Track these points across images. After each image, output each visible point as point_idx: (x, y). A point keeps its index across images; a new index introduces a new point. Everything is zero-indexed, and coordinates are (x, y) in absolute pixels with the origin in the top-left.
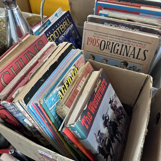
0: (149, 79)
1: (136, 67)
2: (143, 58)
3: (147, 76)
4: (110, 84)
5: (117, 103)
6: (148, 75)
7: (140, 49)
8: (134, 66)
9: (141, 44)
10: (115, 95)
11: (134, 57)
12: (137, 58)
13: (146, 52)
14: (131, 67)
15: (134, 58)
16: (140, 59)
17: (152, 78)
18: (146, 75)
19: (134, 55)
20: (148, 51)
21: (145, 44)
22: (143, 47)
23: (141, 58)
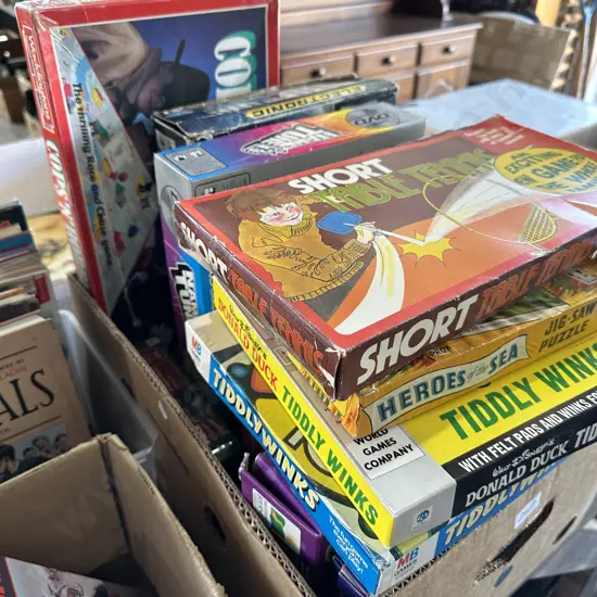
0: (110, 444)
1: (45, 438)
2: (46, 399)
3: (99, 441)
4: (8, 560)
5: (79, 589)
6: (99, 437)
7: (15, 383)
8: (35, 442)
9: (7, 366)
10: (52, 578)
11: (14, 417)
12: (26, 412)
13: (38, 378)
14: (28, 450)
15: (16, 420)
16: (36, 408)
17: (115, 438)
18: (94, 442)
19: (9, 410)
20: (41, 372)
21: (18, 358)
22: (18, 371)
23: (37, 403)
